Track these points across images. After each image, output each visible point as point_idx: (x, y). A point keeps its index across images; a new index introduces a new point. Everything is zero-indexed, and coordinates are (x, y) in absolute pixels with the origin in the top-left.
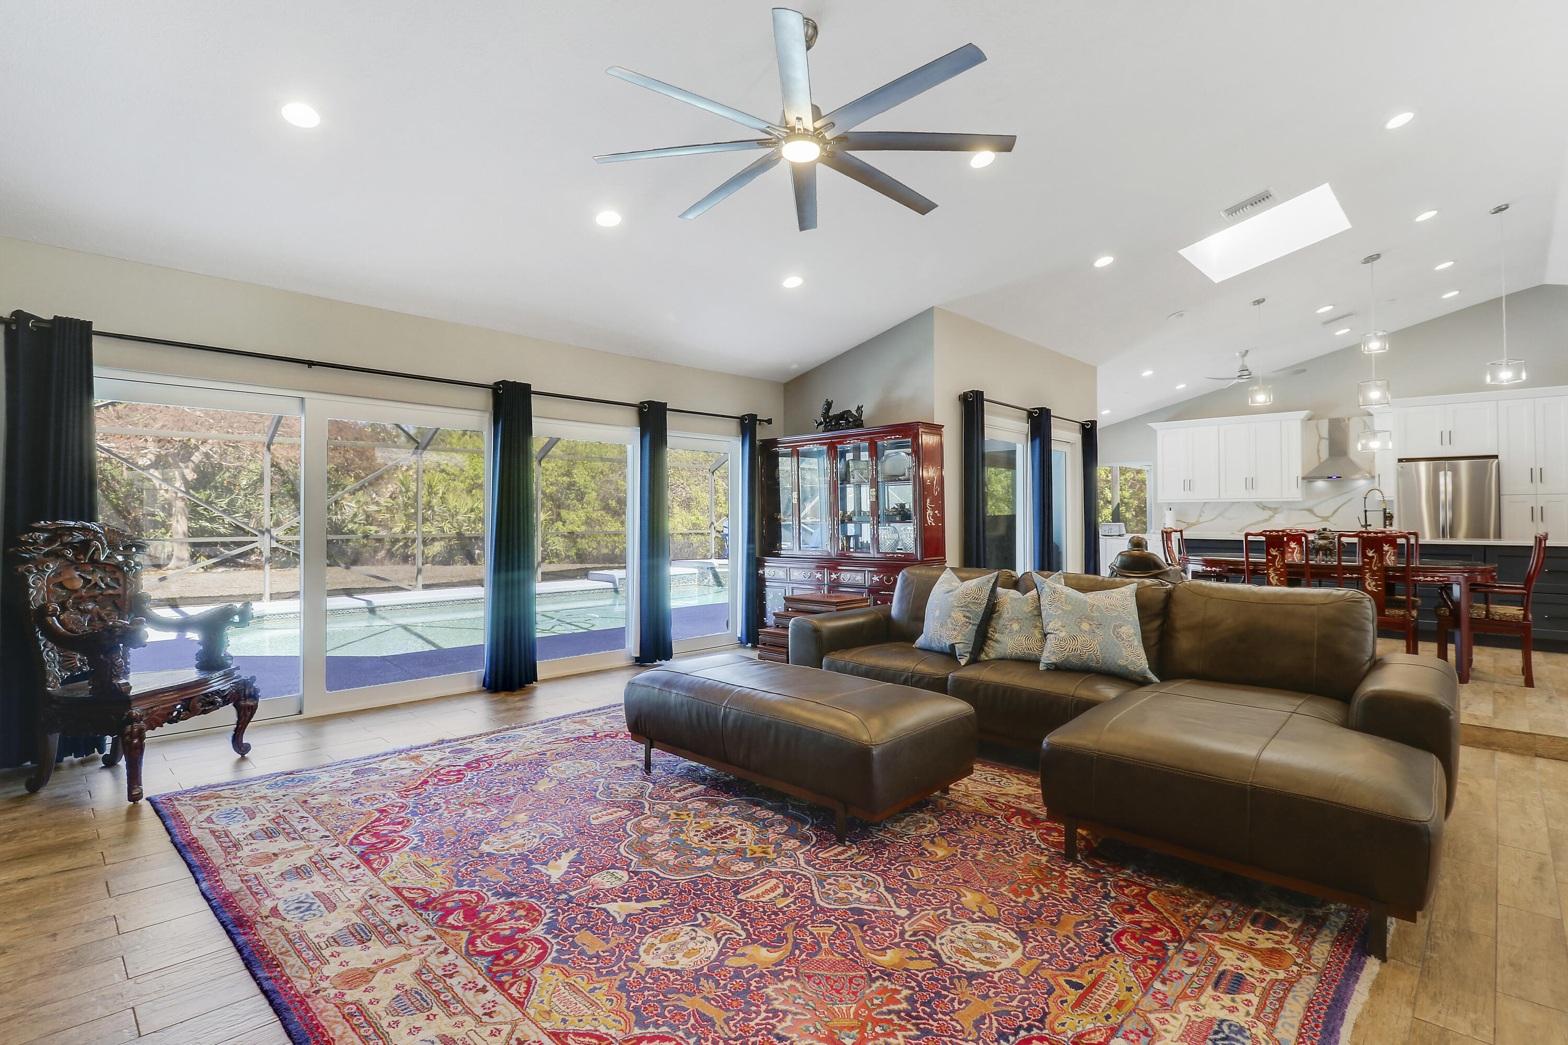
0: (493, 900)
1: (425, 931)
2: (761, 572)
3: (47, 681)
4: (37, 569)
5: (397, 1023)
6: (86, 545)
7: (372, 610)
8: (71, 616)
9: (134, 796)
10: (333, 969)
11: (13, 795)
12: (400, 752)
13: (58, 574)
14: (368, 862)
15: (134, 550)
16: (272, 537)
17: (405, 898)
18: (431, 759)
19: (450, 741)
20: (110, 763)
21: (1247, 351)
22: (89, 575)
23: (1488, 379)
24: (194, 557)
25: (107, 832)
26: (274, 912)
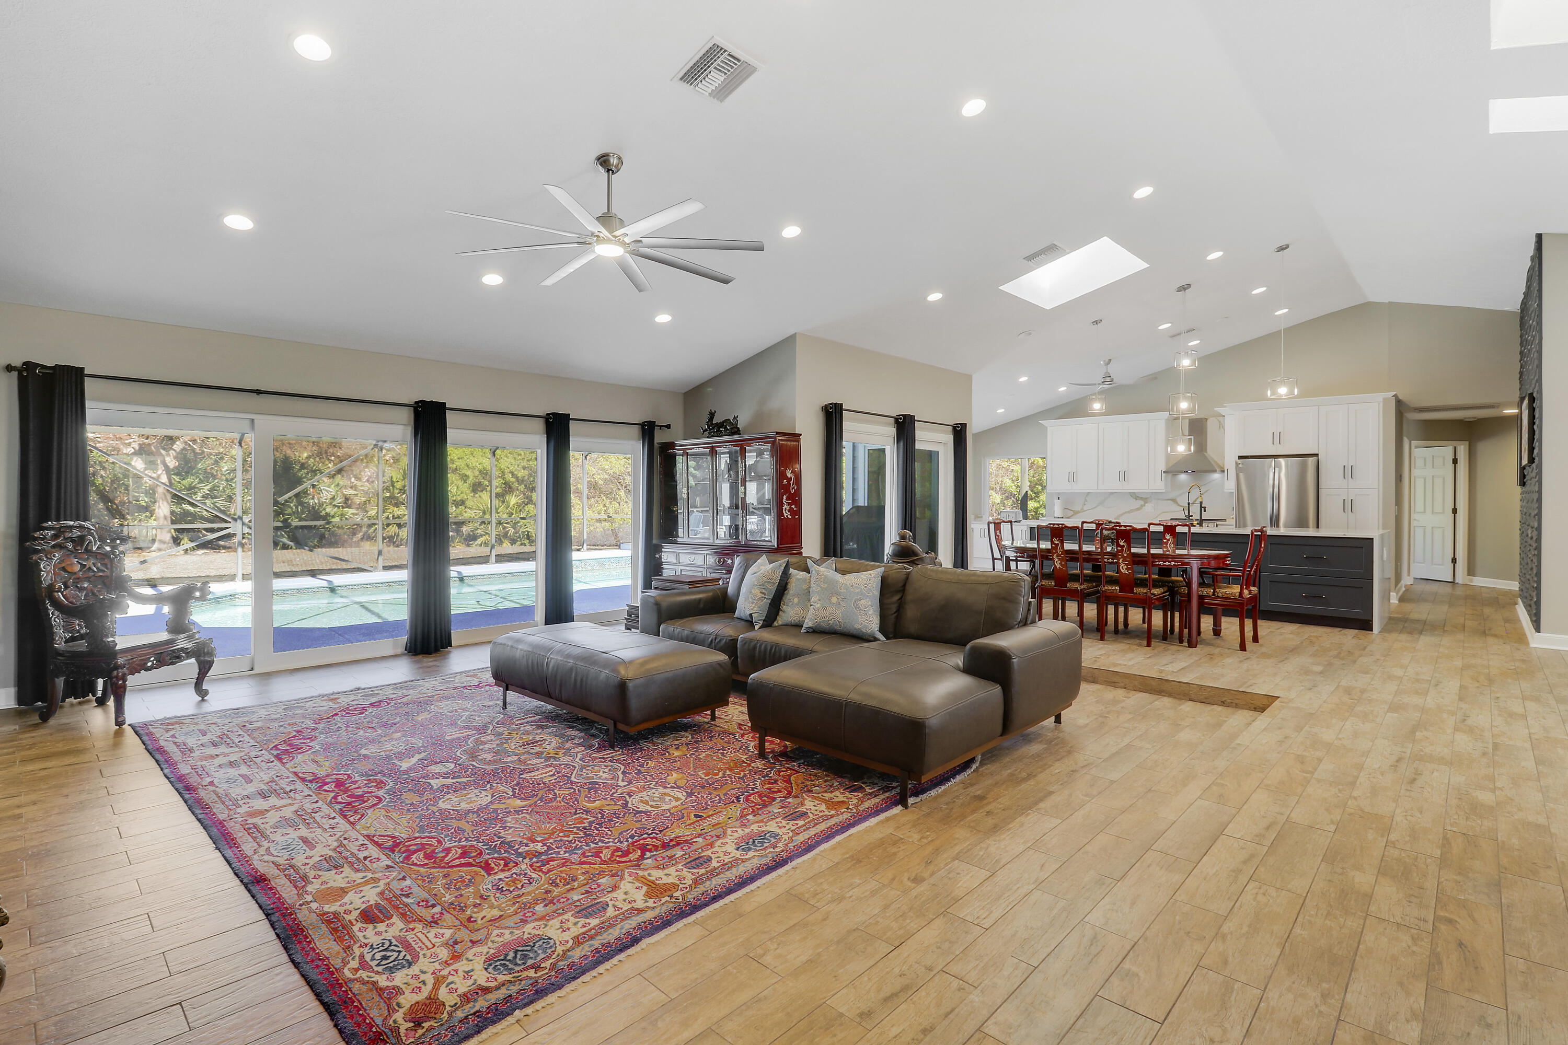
0: (357, 778)
1: (307, 792)
2: (657, 556)
3: (54, 639)
4: (47, 557)
5: (276, 832)
6: (82, 539)
7: (332, 590)
8: (71, 592)
9: (119, 723)
10: (243, 809)
11: (29, 723)
12: (323, 696)
13: (61, 561)
14: (280, 759)
15: (118, 542)
16: (243, 524)
17: (299, 777)
18: (344, 701)
19: (364, 689)
20: (101, 702)
21: (1110, 360)
22: (84, 561)
23: (1269, 393)
24: (176, 541)
25: (99, 744)
26: (211, 783)
